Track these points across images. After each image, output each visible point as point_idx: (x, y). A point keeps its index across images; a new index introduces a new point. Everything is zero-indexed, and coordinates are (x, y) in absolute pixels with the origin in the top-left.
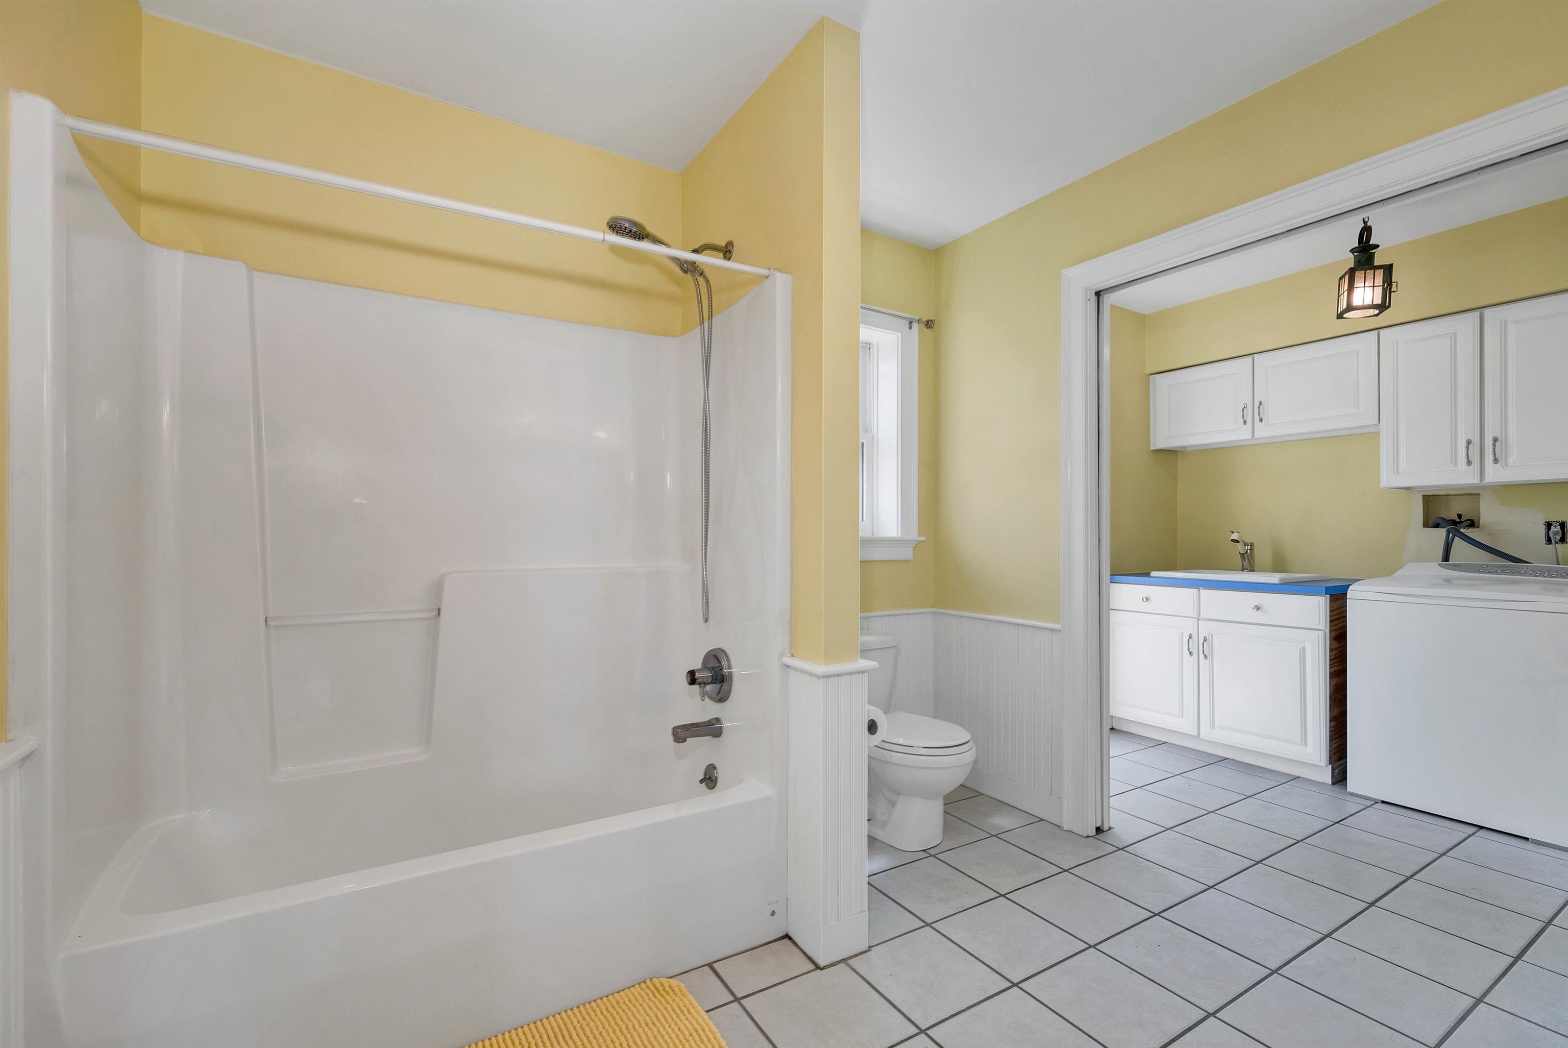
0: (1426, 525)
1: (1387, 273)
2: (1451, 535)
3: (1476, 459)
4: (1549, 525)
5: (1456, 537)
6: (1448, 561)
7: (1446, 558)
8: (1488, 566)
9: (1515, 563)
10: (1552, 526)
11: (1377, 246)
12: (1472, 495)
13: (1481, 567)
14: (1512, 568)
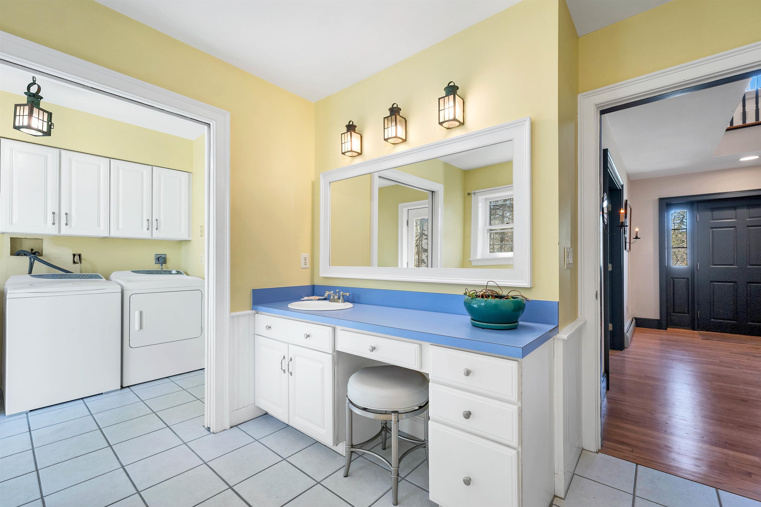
0: (12, 254)
1: (50, 115)
2: (32, 260)
3: (57, 222)
4: (74, 255)
5: (35, 260)
6: (31, 274)
7: (30, 272)
8: (56, 275)
9: (66, 273)
10: (75, 256)
11: (42, 98)
12: (39, 240)
13: (53, 275)
14: (68, 275)
